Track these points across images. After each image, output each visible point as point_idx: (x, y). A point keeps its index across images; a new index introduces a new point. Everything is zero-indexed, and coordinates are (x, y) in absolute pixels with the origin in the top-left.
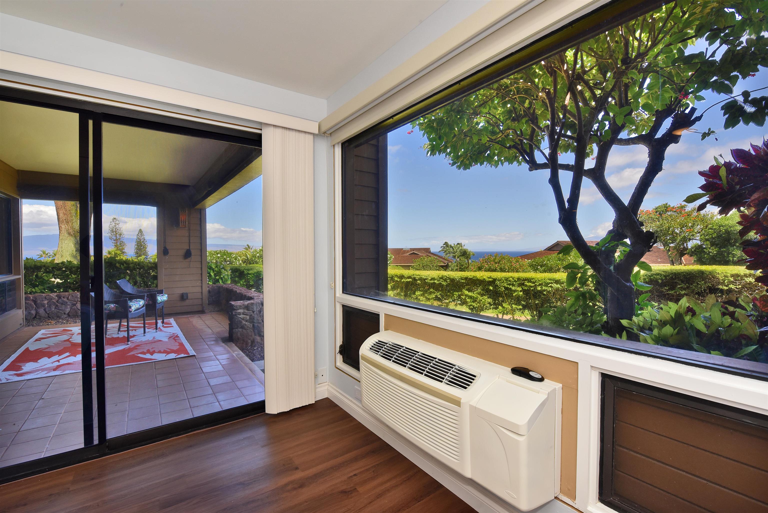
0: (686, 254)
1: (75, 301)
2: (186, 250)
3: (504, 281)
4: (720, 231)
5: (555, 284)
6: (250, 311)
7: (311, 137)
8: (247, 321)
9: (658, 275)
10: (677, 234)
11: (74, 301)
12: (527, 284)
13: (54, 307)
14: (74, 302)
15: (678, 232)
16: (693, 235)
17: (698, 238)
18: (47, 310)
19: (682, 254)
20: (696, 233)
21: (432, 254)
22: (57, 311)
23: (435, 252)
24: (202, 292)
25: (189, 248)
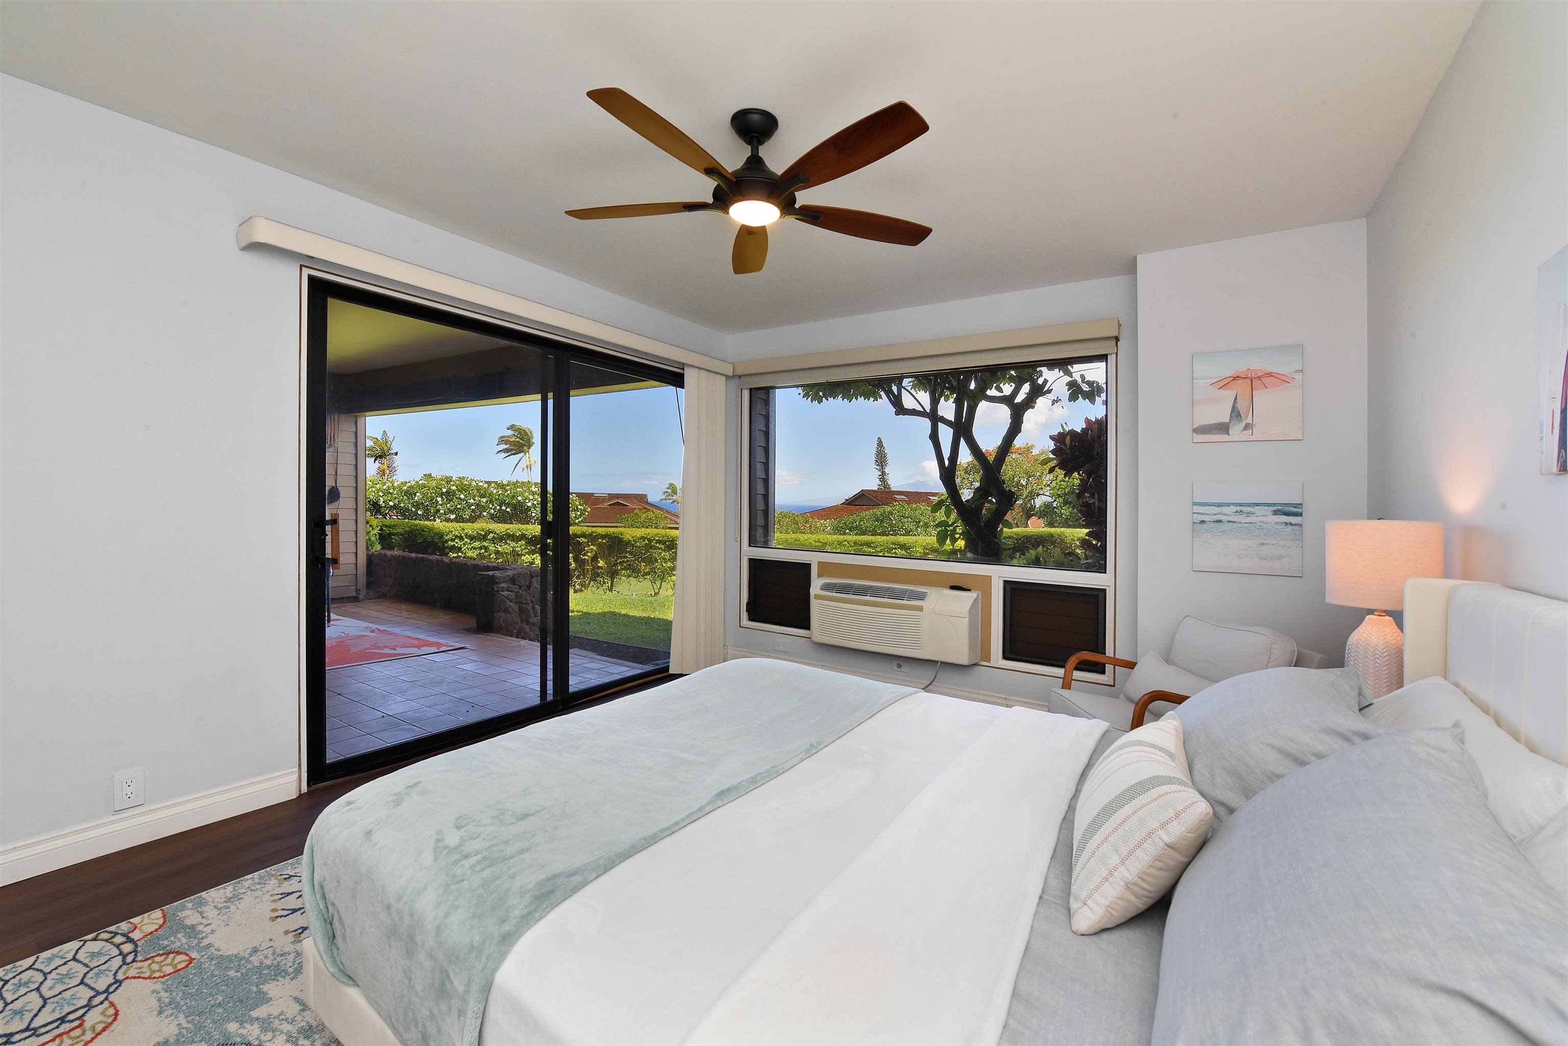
0: (1033, 515)
3: (836, 547)
4: (1073, 485)
5: (899, 550)
6: (517, 585)
7: (724, 378)
8: (511, 601)
9: (1010, 538)
10: (1023, 486)
12: (866, 549)
15: (1024, 483)
16: (1042, 489)
17: (1047, 494)
19: (1029, 516)
20: (1045, 486)
21: (652, 505)
23: (654, 502)
24: (357, 563)
25: (334, 485)
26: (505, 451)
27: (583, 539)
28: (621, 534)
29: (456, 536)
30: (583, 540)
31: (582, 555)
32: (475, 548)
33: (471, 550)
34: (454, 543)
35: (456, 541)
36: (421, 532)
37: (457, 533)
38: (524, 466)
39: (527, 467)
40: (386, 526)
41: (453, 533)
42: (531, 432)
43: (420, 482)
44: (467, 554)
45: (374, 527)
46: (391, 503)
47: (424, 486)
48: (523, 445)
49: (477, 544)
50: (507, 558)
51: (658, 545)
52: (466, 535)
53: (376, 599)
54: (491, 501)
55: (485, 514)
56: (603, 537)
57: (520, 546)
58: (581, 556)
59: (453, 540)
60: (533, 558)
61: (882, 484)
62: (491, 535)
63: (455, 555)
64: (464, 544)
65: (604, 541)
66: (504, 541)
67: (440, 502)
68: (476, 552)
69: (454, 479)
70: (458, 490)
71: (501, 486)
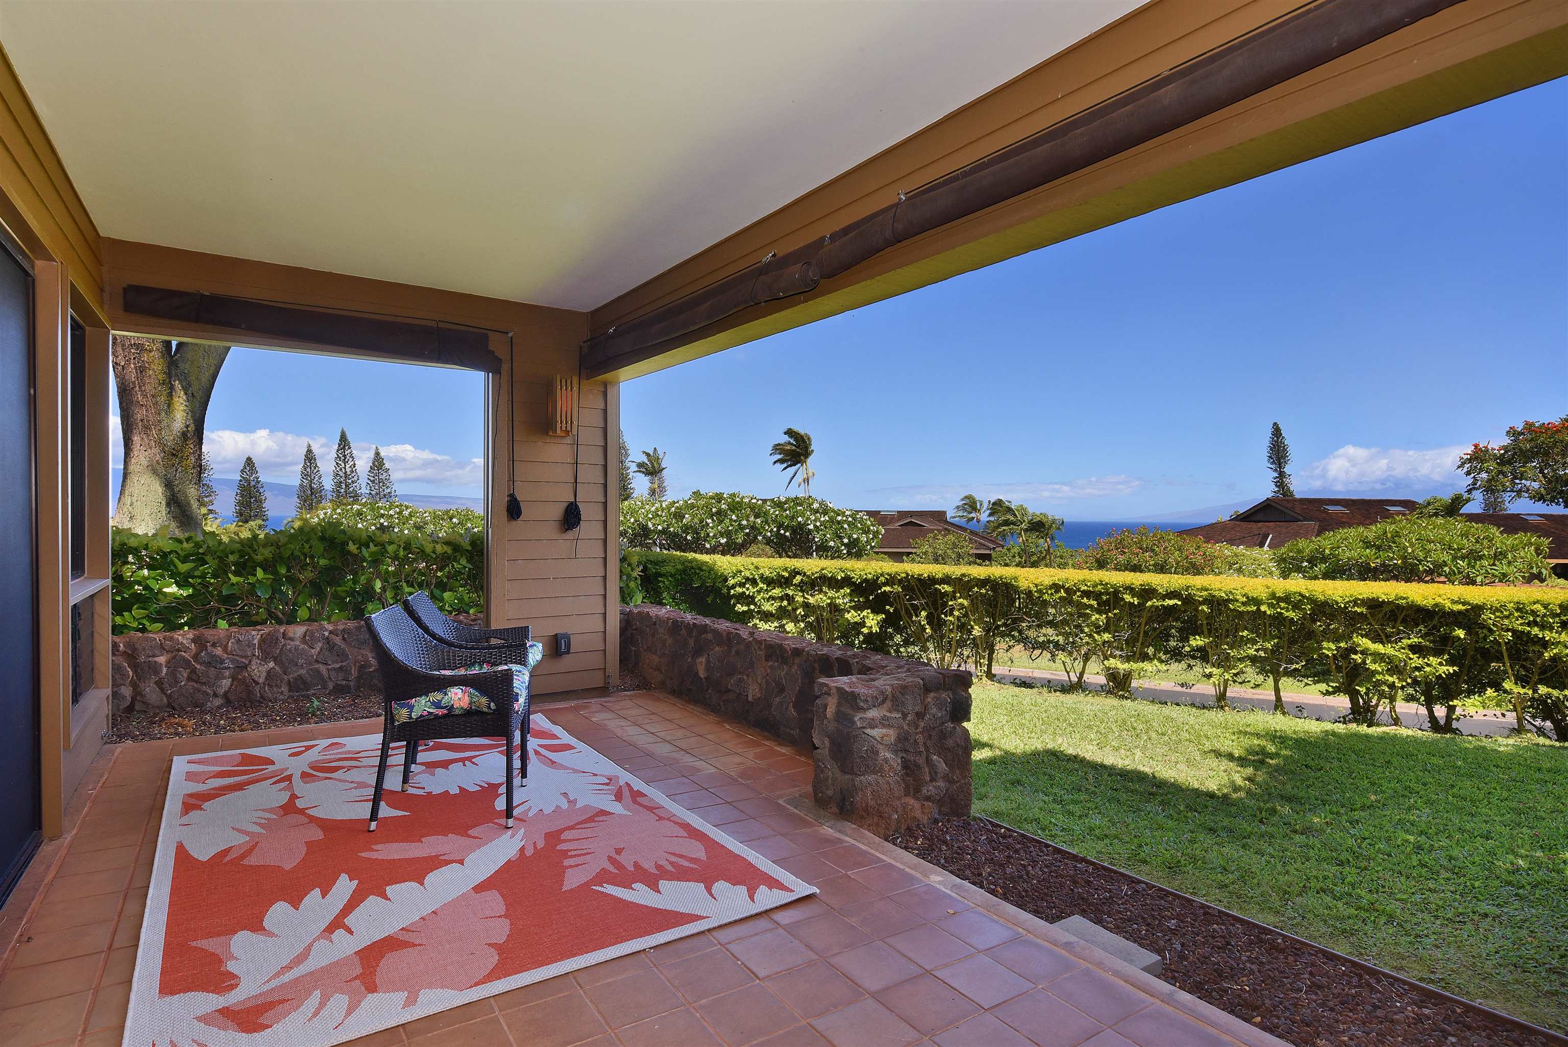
1: (246, 657)
2: (566, 505)
3: (1510, 614)
6: (898, 712)
8: (889, 748)
11: (242, 657)
13: (185, 675)
14: (244, 660)
18: (166, 686)
22: (193, 687)
24: (605, 632)
25: (573, 500)
26: (781, 461)
27: (946, 586)
28: (1016, 578)
29: (747, 579)
30: (947, 588)
31: (944, 613)
32: (773, 598)
33: (768, 601)
34: (744, 589)
35: (747, 586)
36: (698, 571)
37: (748, 574)
38: (801, 480)
39: (804, 481)
40: (651, 561)
41: (743, 574)
42: (809, 439)
43: (689, 502)
44: (763, 607)
45: (634, 566)
46: (660, 528)
47: (692, 506)
48: (799, 455)
49: (777, 592)
50: (822, 615)
51: (1085, 600)
52: (762, 577)
53: (634, 690)
54: (767, 522)
55: (760, 538)
56: (983, 583)
57: (842, 597)
58: (943, 616)
59: (742, 585)
60: (861, 616)
61: (1279, 491)
62: (798, 578)
63: (745, 608)
64: (759, 592)
65: (983, 591)
66: (817, 588)
67: (711, 525)
68: (775, 604)
69: (725, 496)
70: (730, 509)
71: (779, 505)
